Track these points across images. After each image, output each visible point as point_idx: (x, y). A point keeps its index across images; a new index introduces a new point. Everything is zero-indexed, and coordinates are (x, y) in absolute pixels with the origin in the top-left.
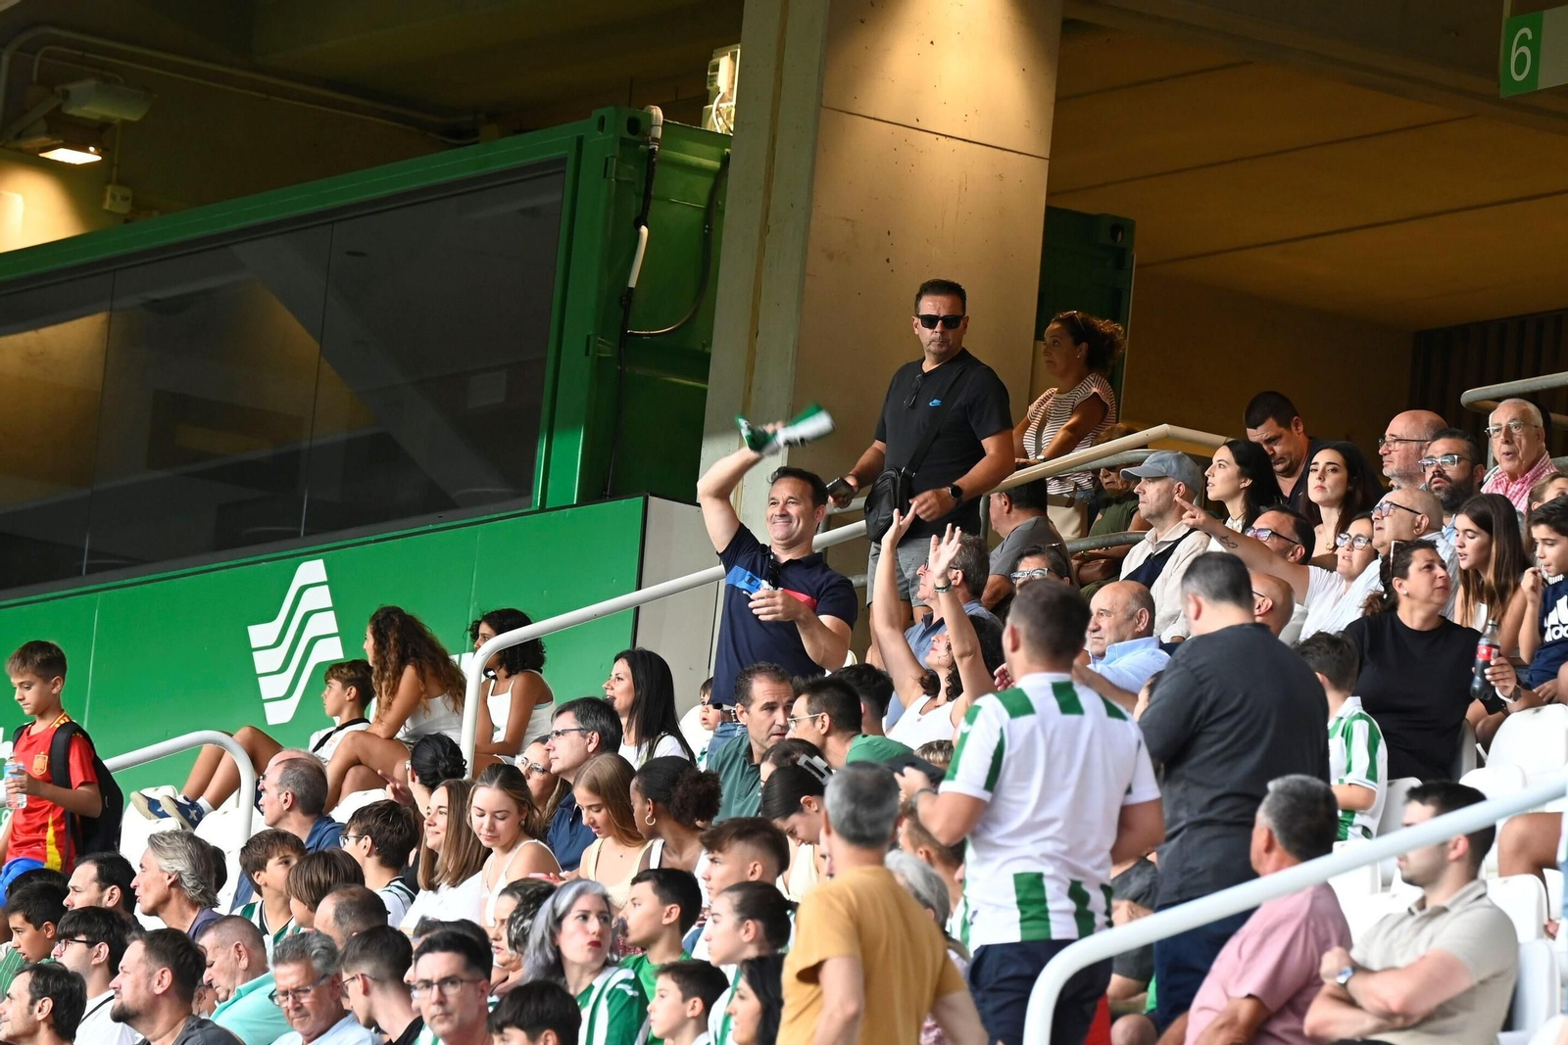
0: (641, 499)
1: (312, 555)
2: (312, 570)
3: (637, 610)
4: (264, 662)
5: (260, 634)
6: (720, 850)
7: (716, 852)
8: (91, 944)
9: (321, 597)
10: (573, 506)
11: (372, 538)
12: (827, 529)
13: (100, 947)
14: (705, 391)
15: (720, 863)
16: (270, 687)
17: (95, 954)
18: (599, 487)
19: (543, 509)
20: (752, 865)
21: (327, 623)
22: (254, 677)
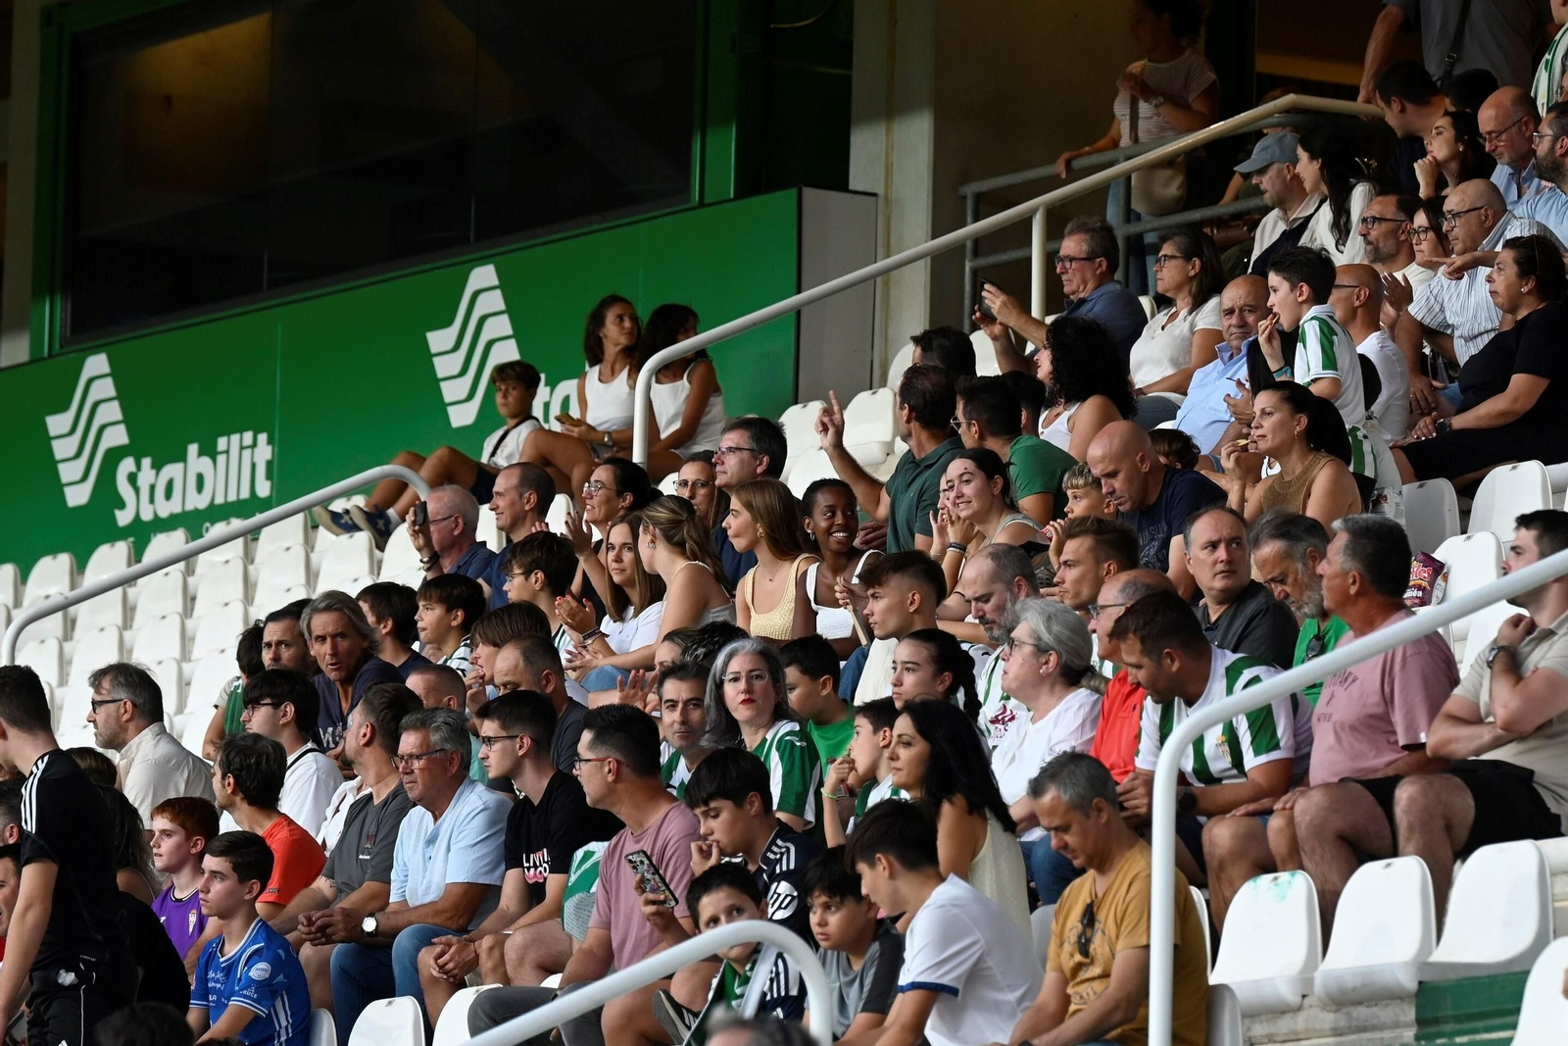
0: (793, 192)
1: (482, 261)
2: (484, 276)
3: (799, 313)
4: (444, 366)
5: (439, 340)
6: (880, 585)
7: (877, 587)
8: (276, 706)
9: (494, 301)
10: (730, 200)
11: (540, 241)
12: (976, 219)
13: (286, 707)
14: (849, 79)
15: (880, 598)
16: (452, 391)
17: (282, 714)
18: (754, 180)
19: (702, 204)
20: (910, 595)
21: (501, 326)
22: (436, 382)
